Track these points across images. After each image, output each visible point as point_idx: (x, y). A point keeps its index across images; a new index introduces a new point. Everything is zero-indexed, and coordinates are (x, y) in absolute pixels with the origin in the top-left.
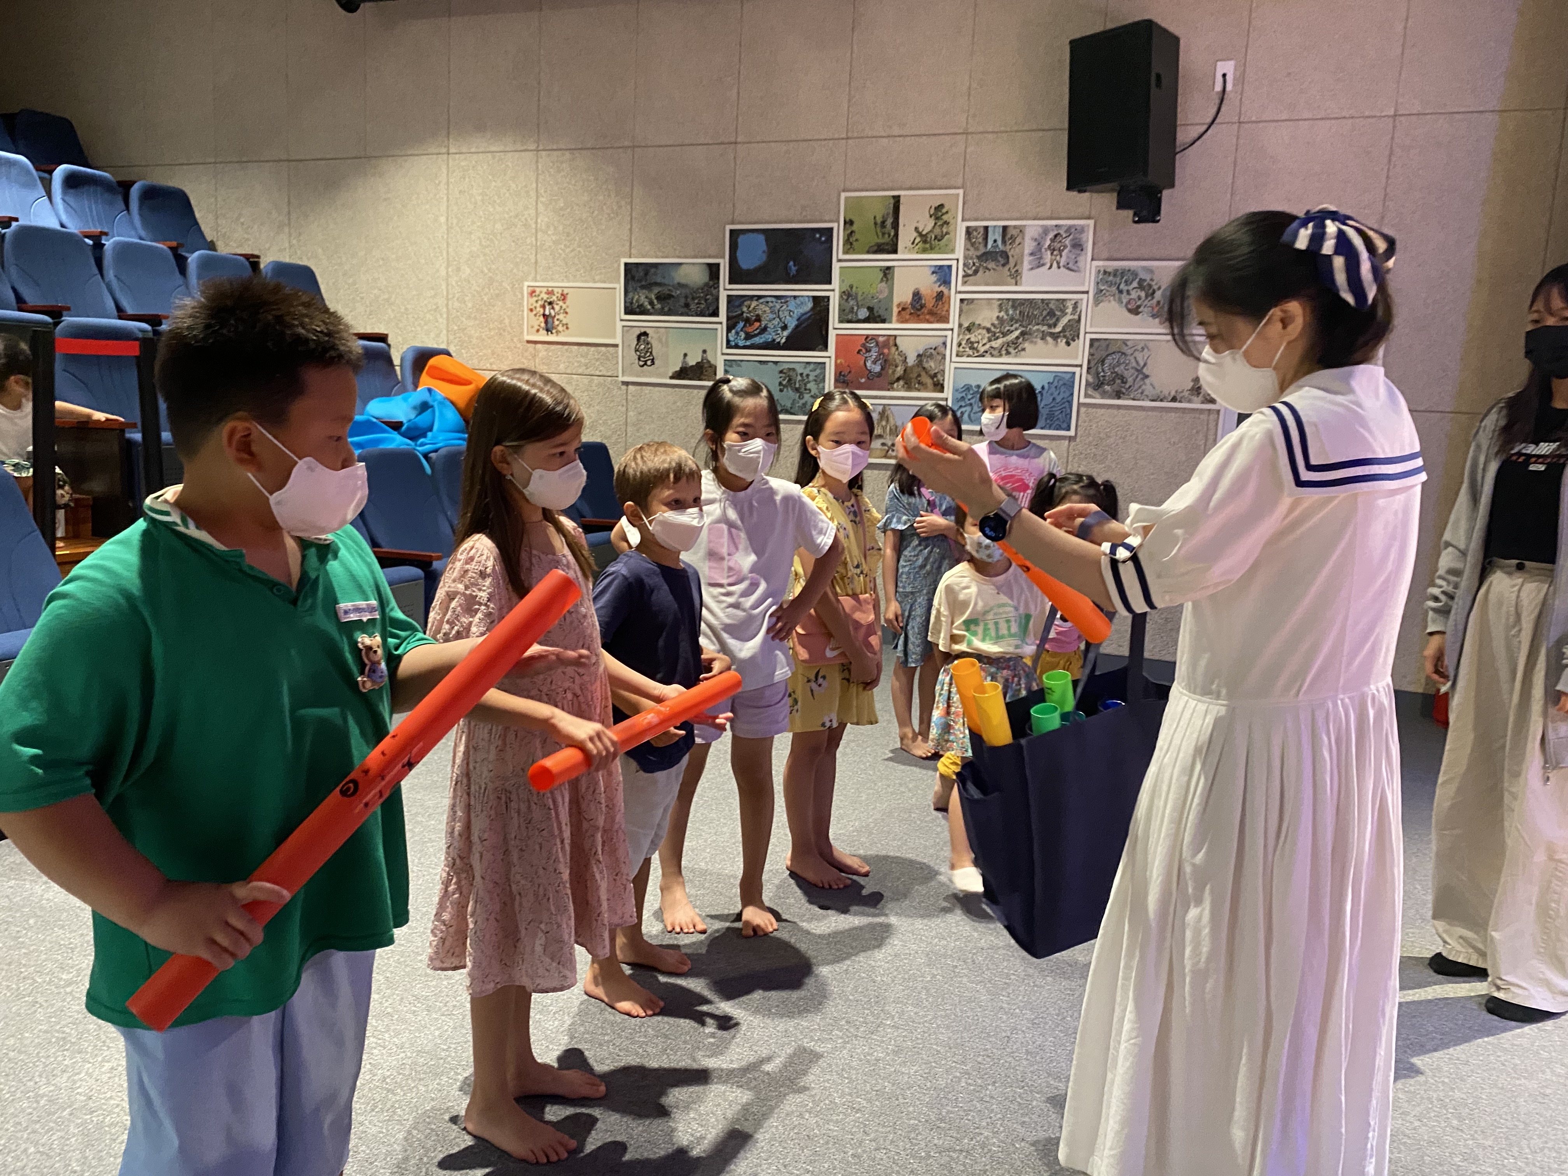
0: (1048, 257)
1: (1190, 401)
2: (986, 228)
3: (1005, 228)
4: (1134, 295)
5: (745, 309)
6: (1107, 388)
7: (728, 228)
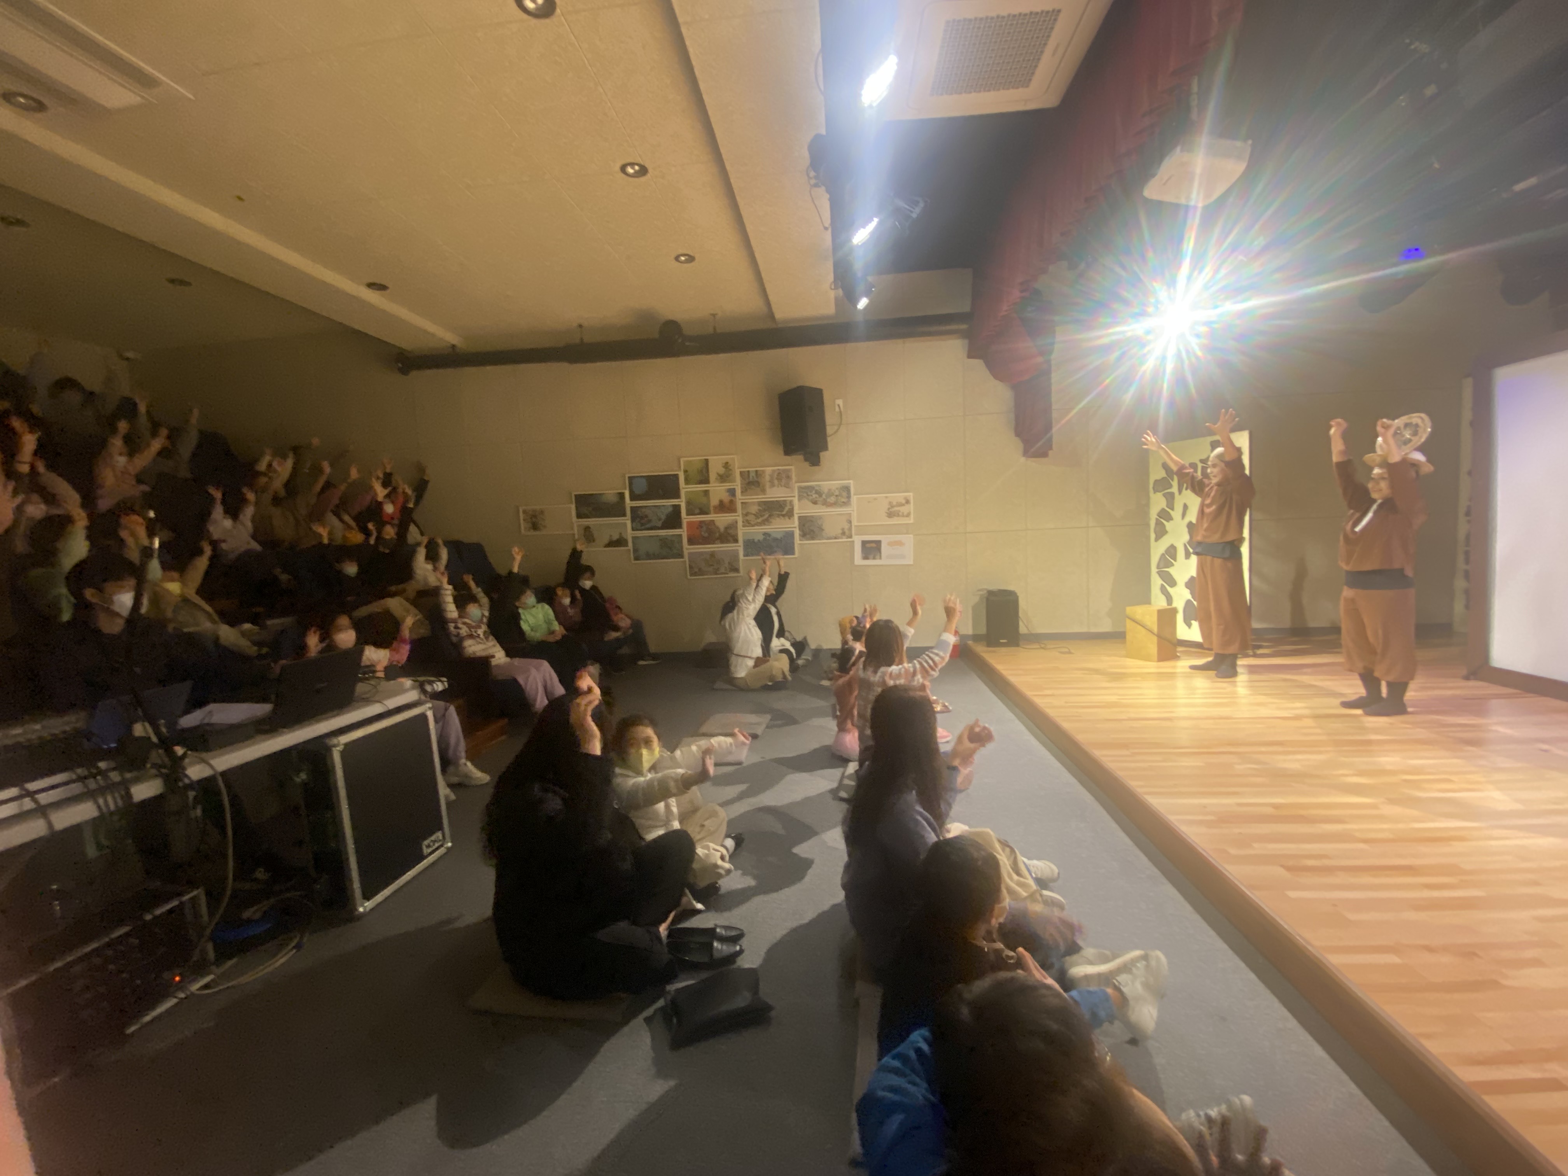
0: (776, 482)
1: (842, 538)
2: (748, 471)
3: (756, 471)
4: (814, 496)
5: (639, 513)
6: (808, 536)
7: (627, 476)
